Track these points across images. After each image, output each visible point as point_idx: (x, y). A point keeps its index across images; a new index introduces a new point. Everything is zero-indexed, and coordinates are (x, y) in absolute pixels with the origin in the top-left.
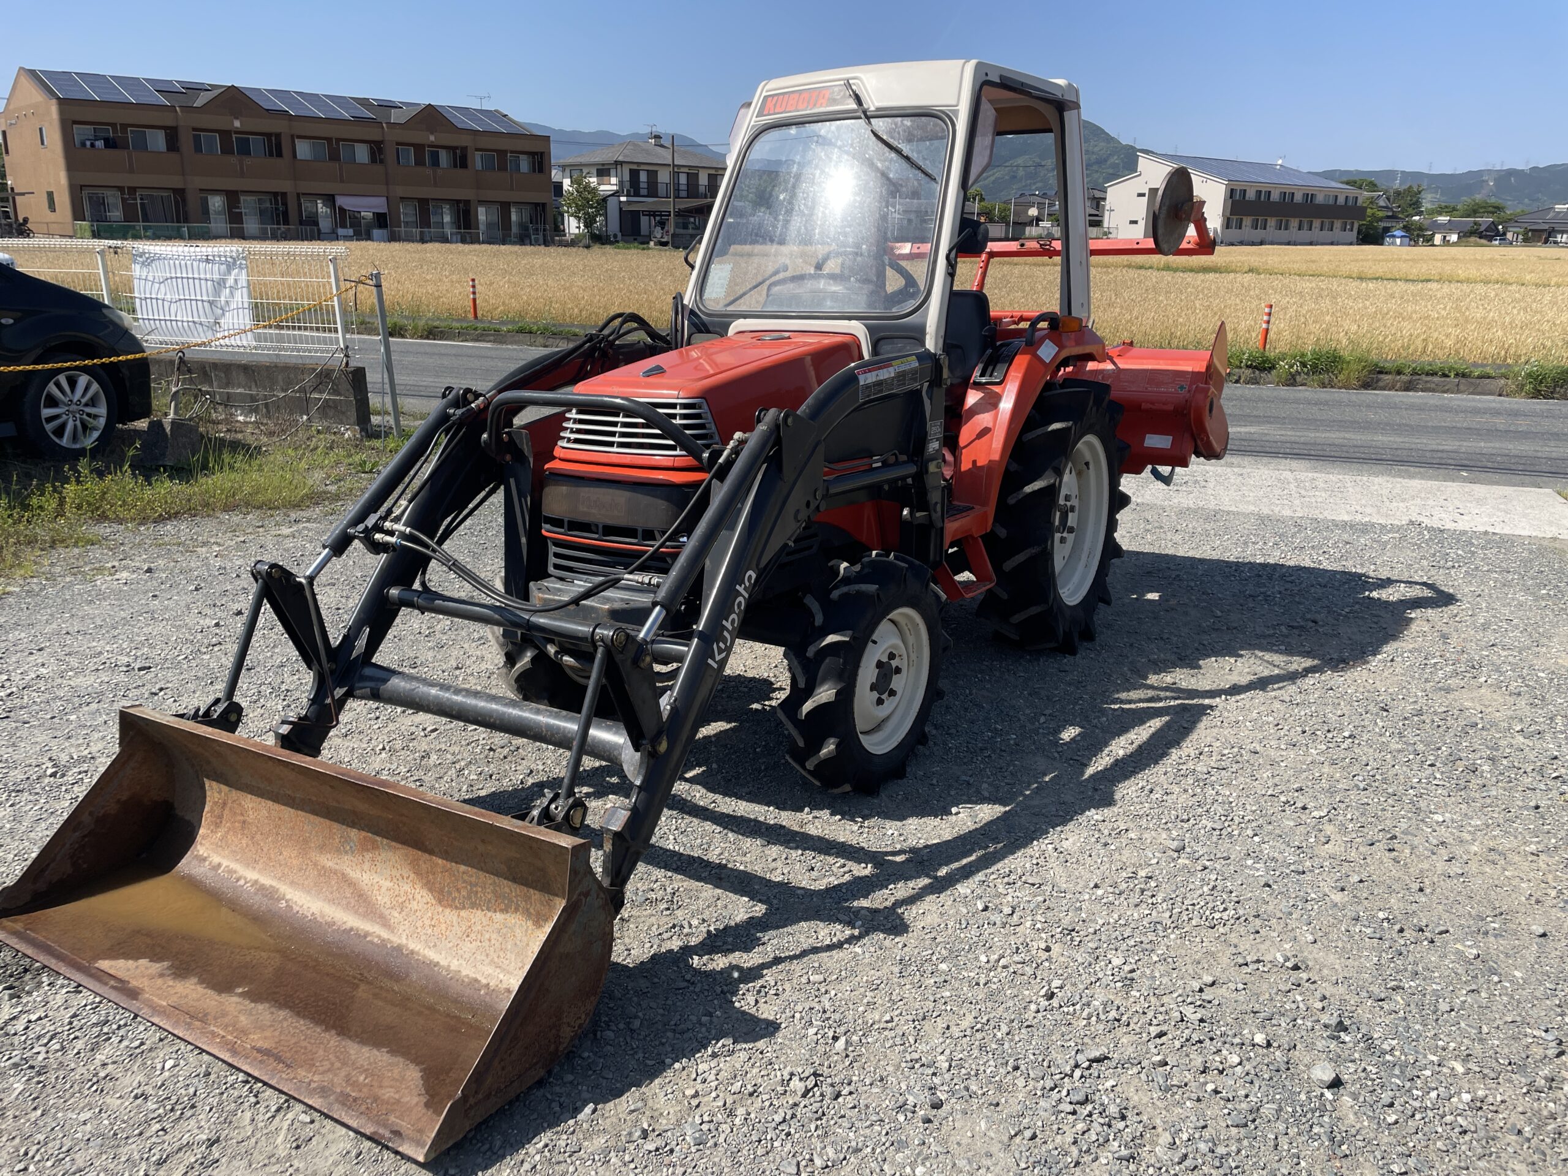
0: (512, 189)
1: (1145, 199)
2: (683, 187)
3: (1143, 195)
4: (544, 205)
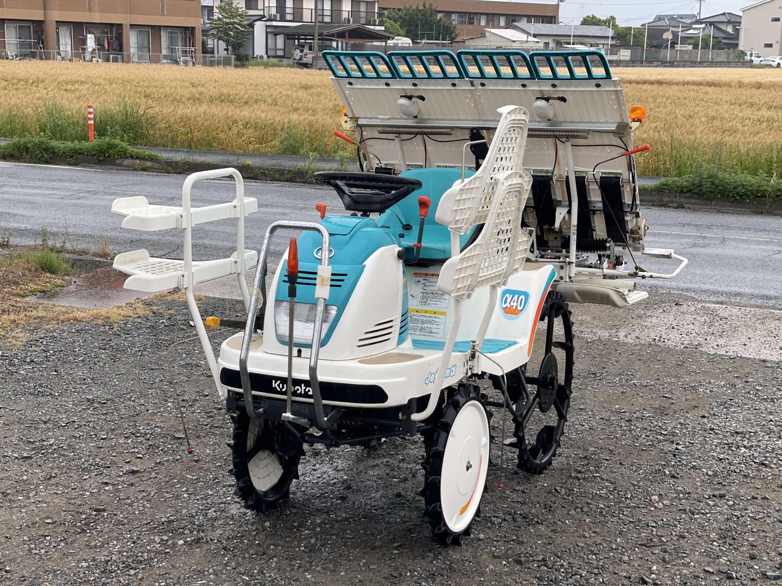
0: (163, 14)
2: (329, 13)
3: (778, 19)
4: (193, 28)
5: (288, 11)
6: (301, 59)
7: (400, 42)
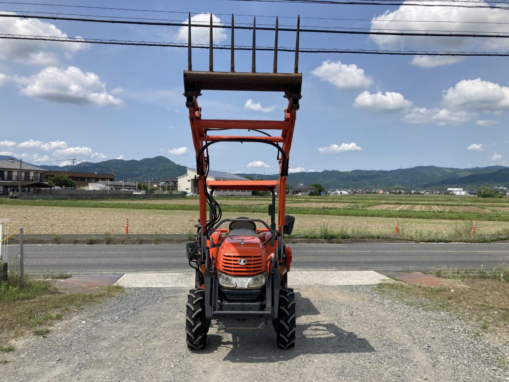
1: (190, 182)
2: (23, 177)
3: (190, 181)
5: (5, 176)
6: (13, 195)
7: (56, 188)
